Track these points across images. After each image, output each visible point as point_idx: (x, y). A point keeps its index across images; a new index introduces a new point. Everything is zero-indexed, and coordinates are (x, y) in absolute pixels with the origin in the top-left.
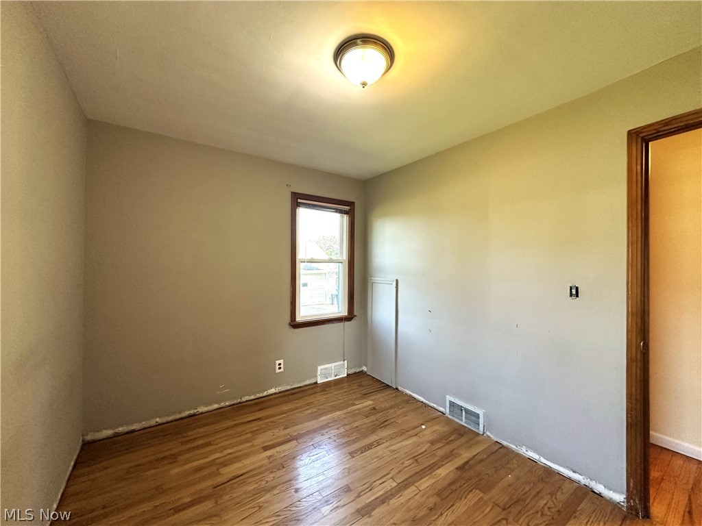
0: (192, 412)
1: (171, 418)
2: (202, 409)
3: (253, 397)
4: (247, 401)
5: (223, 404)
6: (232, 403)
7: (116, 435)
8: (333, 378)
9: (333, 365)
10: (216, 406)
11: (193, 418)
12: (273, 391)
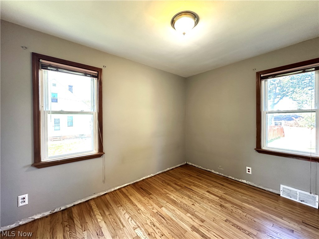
0: (210, 170)
1: (204, 169)
2: (213, 171)
3: (233, 178)
4: (231, 179)
5: (220, 174)
6: (224, 175)
7: (192, 165)
8: (297, 201)
9: (298, 191)
10: (218, 173)
11: (209, 172)
12: (245, 181)
